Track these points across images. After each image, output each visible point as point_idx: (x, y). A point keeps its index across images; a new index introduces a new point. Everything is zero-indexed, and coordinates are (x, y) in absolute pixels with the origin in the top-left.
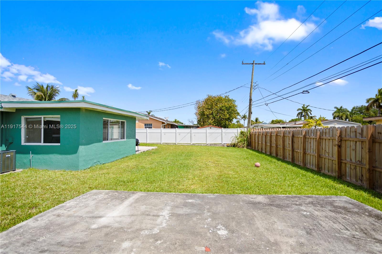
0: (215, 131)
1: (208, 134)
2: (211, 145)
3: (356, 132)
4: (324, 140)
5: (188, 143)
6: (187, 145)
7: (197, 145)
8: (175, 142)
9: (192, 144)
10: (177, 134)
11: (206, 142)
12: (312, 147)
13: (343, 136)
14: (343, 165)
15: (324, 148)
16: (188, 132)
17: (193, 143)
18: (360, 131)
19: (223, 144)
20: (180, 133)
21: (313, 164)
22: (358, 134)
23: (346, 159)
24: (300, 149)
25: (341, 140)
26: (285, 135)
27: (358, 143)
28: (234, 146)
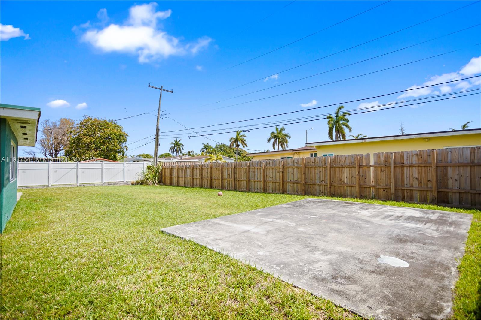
0: (113, 166)
1: (104, 170)
2: (109, 184)
3: (294, 162)
4: (268, 169)
5: (72, 183)
6: (70, 186)
7: (88, 185)
8: (47, 184)
9: (78, 185)
10: (52, 172)
11: (102, 181)
12: (256, 175)
13: (285, 165)
14: (285, 184)
15: (268, 174)
16: (72, 168)
17: (80, 183)
18: (297, 162)
19: (125, 182)
20: (56, 170)
21: (257, 189)
22: (295, 164)
23: (287, 180)
24: (243, 178)
25: (283, 168)
26: (223, 167)
27: (295, 169)
28: (142, 183)
